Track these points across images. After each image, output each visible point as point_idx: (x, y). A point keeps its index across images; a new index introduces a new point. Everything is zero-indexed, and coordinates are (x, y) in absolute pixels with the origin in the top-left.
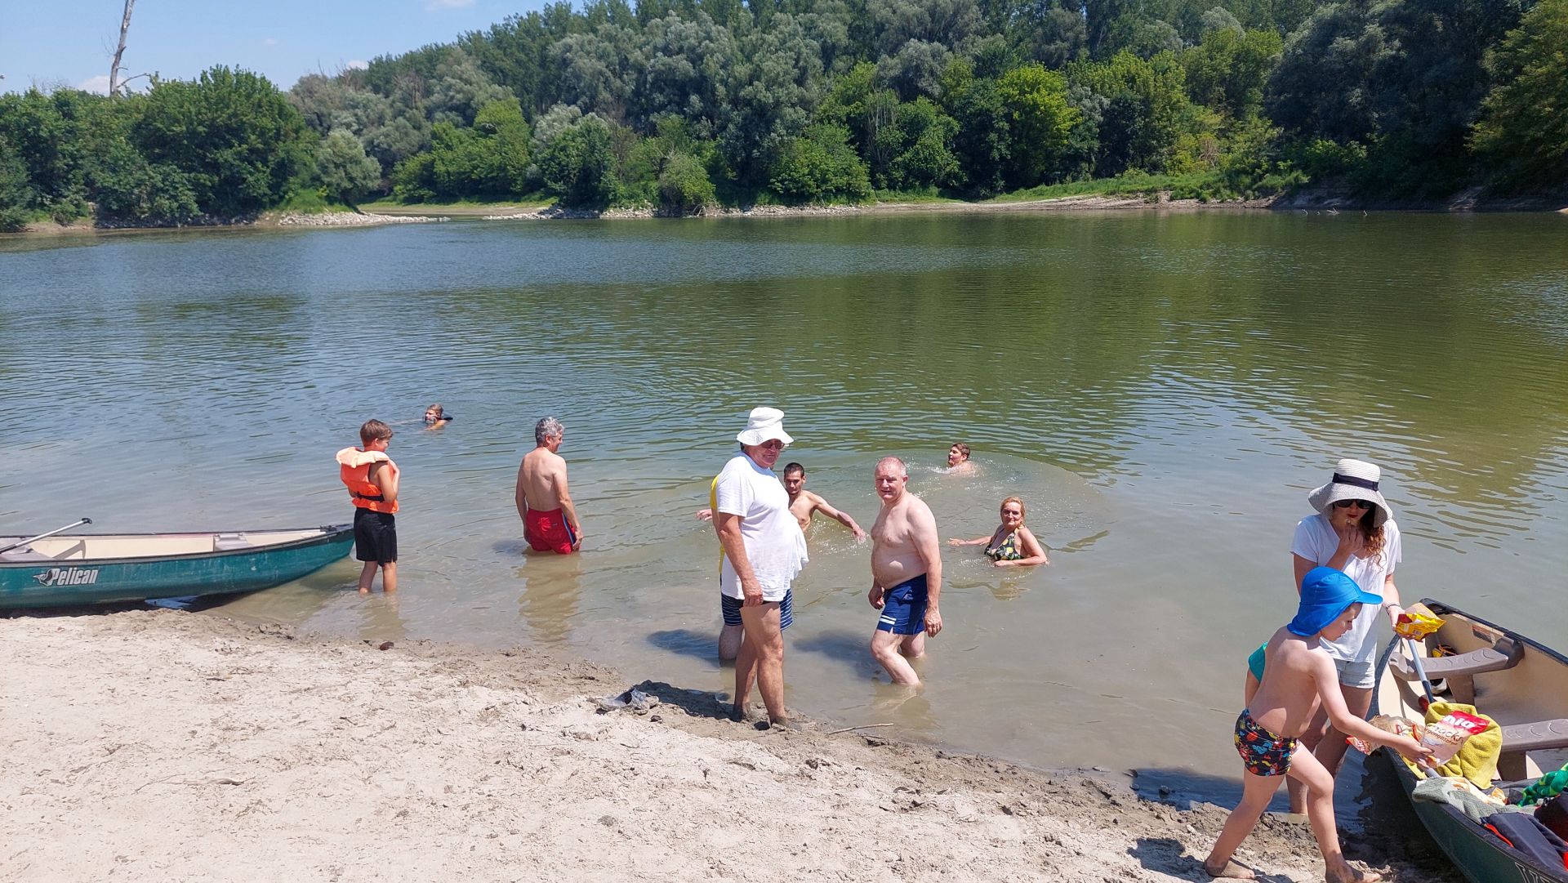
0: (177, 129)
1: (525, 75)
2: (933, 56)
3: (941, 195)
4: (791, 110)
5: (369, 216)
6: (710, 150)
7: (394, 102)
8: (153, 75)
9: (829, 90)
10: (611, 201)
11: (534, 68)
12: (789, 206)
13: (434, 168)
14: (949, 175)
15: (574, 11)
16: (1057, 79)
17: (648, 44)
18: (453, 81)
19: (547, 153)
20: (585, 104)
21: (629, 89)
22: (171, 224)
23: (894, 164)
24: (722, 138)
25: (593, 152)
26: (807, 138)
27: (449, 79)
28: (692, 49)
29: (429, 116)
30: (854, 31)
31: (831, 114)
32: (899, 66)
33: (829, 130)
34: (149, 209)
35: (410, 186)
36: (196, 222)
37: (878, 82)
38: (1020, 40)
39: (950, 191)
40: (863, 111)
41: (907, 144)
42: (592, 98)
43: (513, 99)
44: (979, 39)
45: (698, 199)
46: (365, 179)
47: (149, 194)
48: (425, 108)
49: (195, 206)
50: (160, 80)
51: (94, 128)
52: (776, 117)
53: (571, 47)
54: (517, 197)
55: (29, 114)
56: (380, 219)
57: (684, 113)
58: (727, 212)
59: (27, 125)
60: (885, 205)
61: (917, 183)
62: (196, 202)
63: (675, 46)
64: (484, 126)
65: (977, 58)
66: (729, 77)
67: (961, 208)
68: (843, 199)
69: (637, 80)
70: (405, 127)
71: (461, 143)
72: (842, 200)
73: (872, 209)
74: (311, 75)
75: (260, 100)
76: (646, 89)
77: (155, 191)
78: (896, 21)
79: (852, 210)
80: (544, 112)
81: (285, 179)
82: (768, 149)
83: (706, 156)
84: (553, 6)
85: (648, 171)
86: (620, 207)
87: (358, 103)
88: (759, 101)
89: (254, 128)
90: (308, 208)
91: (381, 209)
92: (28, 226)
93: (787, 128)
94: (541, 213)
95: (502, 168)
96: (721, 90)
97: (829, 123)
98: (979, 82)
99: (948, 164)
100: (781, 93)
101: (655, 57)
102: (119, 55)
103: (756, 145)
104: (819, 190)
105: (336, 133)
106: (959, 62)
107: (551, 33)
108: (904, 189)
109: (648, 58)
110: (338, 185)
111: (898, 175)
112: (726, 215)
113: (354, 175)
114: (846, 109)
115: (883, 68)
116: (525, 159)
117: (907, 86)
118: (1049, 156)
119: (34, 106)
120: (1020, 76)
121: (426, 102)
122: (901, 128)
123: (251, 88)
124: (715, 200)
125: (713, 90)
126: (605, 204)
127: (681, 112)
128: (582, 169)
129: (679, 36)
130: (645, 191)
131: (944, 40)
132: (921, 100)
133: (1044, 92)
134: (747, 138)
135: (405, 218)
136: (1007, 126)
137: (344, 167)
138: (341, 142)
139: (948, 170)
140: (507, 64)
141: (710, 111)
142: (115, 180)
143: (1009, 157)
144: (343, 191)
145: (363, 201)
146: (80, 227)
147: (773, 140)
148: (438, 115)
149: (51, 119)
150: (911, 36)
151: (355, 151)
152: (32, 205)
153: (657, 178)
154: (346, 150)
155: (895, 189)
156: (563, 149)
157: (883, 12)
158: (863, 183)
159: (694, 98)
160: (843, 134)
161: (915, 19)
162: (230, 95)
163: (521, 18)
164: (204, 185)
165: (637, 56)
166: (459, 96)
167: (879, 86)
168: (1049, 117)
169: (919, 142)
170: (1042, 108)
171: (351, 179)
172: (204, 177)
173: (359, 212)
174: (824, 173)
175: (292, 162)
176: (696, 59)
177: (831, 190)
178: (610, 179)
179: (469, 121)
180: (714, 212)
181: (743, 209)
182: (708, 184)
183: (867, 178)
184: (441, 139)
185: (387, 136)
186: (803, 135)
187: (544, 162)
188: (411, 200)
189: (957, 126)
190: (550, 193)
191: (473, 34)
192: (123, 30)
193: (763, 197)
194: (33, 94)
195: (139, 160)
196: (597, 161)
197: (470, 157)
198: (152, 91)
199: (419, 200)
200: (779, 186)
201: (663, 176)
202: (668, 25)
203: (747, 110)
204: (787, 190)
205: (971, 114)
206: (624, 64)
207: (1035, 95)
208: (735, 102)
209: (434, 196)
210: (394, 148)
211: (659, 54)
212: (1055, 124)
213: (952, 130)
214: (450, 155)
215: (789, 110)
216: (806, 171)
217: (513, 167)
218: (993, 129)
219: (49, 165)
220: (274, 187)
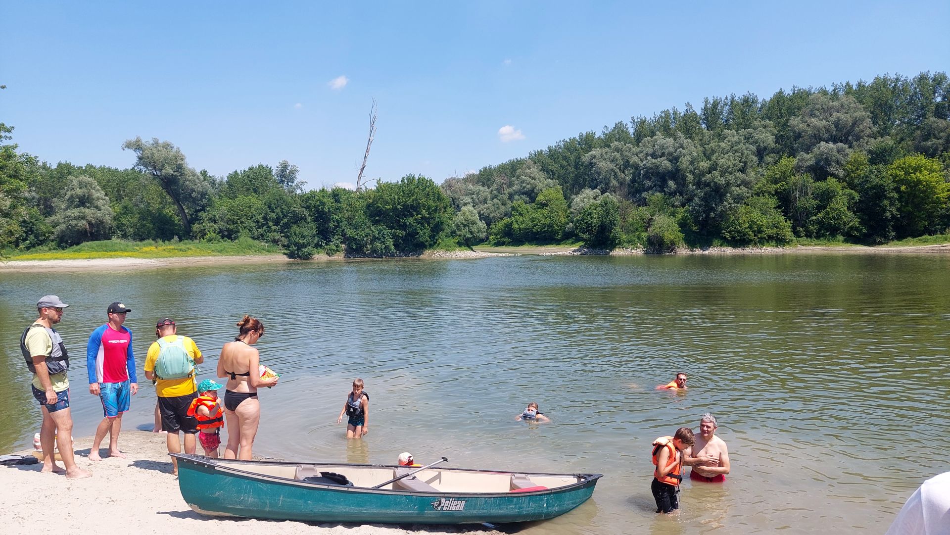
0: (388, 207)
1: (565, 174)
2: (838, 152)
3: (846, 241)
4: (737, 188)
5: (478, 253)
6: (681, 213)
7: (492, 191)
8: (378, 180)
9: (762, 175)
10: (617, 244)
11: (571, 169)
12: (734, 247)
13: (512, 226)
14: (851, 228)
15: (596, 136)
16: (936, 164)
17: (642, 152)
18: (525, 178)
19: (579, 217)
20: (602, 188)
21: (628, 178)
22: (380, 256)
23: (810, 221)
24: (689, 206)
25: (607, 216)
26: (748, 205)
27: (523, 177)
28: (670, 154)
29: (511, 197)
30: (778, 139)
31: (764, 189)
32: (814, 159)
33: (762, 199)
34: (371, 248)
35: (498, 236)
36: (393, 256)
37: (798, 169)
38: (902, 139)
39: (852, 238)
40: (787, 188)
41: (819, 208)
42: (607, 184)
43: (559, 187)
44: (872, 140)
45: (673, 243)
46: (478, 232)
47: (371, 241)
48: (508, 193)
49: (393, 247)
50: (381, 182)
51: (348, 207)
52: (727, 193)
53: (595, 156)
54: (558, 242)
55: (320, 200)
56: (484, 254)
57: (664, 191)
58: (692, 251)
59: (319, 206)
60: (804, 248)
61: (828, 234)
62: (394, 245)
63: (659, 153)
64: (541, 203)
65: (870, 152)
66: (695, 169)
67: (862, 250)
68: (774, 243)
69: (633, 174)
70: (498, 204)
71: (528, 212)
72: (772, 244)
73: (794, 250)
74: (452, 178)
75: (429, 192)
76: (640, 178)
77: (375, 239)
78: (810, 131)
79: (780, 250)
80: (577, 194)
81: (438, 233)
82: (721, 212)
83: (678, 217)
84: (584, 134)
85: (641, 227)
86: (623, 248)
87: (474, 192)
88: (716, 183)
89: (424, 206)
90: (448, 248)
91: (484, 249)
92: (314, 256)
93: (734, 199)
94: (574, 251)
95: (551, 226)
96: (690, 177)
97: (763, 196)
98: (874, 167)
99: (851, 221)
100: (731, 178)
101: (646, 159)
102: (362, 169)
103: (712, 209)
104: (756, 238)
105: (464, 208)
106: (857, 155)
107: (582, 149)
108: (818, 237)
109: (641, 160)
110: (465, 236)
111: (813, 228)
112: (691, 253)
113: (473, 230)
114: (774, 187)
115: (802, 160)
116: (564, 220)
117: (820, 171)
118: (930, 216)
119: (323, 196)
120: (905, 162)
121: (510, 190)
122: (815, 198)
123: (424, 184)
124: (684, 243)
125: (684, 178)
126: (613, 246)
127: (662, 191)
128: (601, 225)
129: (662, 147)
130: (638, 238)
131: (845, 141)
132: (830, 179)
133: (925, 172)
134: (706, 206)
135: (497, 254)
136: (896, 195)
137: (468, 226)
138: (468, 213)
139: (850, 225)
140: (555, 167)
141: (681, 190)
142: (356, 233)
143: (899, 216)
144: (466, 239)
145: (477, 244)
146: (337, 257)
147: (725, 206)
148: (516, 197)
149: (329, 202)
150: (821, 139)
151: (474, 218)
152: (317, 246)
153: (646, 231)
154: (470, 217)
155: (811, 237)
156: (589, 214)
157: (801, 126)
158: (788, 233)
159: (671, 183)
160: (773, 202)
161: (823, 129)
162: (415, 189)
163: (566, 141)
164: (398, 236)
165: (634, 159)
166: (529, 186)
167: (799, 171)
168: (929, 189)
169: (829, 207)
170: (925, 183)
171: (471, 233)
172: (398, 232)
173: (473, 251)
174: (760, 227)
175: (442, 223)
176: (674, 159)
177: (765, 238)
178: (618, 231)
179: (533, 200)
180: (683, 251)
181: (702, 248)
182: (680, 234)
183: (790, 230)
184: (517, 211)
185: (488, 209)
186: (745, 203)
187: (577, 222)
188: (498, 244)
189: (857, 196)
190: (578, 239)
191: (538, 152)
192: (365, 157)
193: (716, 242)
194: (323, 190)
195: (368, 224)
196: (610, 220)
197: (532, 219)
198: (377, 187)
199: (503, 244)
200: (728, 235)
201: (651, 229)
202: (656, 141)
203: (707, 189)
204: (733, 238)
205: (868, 188)
206: (627, 164)
207: (918, 174)
208: (699, 184)
209: (511, 242)
210: (491, 215)
211: (649, 158)
212: (935, 193)
213: (853, 198)
214: (521, 219)
215: (734, 188)
216: (747, 225)
217: (557, 225)
218: (886, 197)
219: (326, 226)
220: (432, 237)
